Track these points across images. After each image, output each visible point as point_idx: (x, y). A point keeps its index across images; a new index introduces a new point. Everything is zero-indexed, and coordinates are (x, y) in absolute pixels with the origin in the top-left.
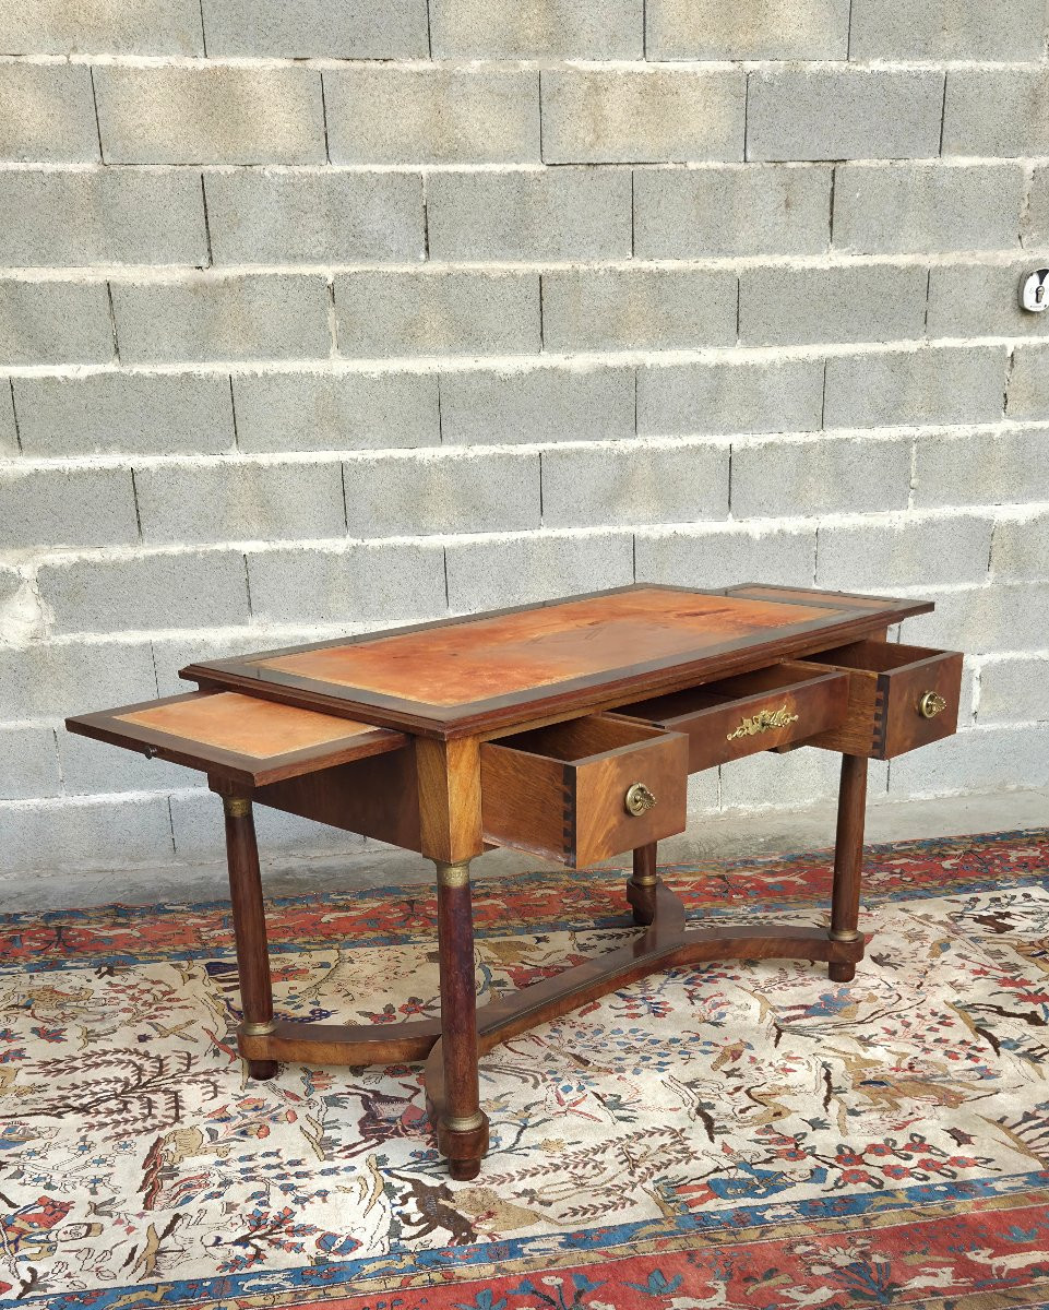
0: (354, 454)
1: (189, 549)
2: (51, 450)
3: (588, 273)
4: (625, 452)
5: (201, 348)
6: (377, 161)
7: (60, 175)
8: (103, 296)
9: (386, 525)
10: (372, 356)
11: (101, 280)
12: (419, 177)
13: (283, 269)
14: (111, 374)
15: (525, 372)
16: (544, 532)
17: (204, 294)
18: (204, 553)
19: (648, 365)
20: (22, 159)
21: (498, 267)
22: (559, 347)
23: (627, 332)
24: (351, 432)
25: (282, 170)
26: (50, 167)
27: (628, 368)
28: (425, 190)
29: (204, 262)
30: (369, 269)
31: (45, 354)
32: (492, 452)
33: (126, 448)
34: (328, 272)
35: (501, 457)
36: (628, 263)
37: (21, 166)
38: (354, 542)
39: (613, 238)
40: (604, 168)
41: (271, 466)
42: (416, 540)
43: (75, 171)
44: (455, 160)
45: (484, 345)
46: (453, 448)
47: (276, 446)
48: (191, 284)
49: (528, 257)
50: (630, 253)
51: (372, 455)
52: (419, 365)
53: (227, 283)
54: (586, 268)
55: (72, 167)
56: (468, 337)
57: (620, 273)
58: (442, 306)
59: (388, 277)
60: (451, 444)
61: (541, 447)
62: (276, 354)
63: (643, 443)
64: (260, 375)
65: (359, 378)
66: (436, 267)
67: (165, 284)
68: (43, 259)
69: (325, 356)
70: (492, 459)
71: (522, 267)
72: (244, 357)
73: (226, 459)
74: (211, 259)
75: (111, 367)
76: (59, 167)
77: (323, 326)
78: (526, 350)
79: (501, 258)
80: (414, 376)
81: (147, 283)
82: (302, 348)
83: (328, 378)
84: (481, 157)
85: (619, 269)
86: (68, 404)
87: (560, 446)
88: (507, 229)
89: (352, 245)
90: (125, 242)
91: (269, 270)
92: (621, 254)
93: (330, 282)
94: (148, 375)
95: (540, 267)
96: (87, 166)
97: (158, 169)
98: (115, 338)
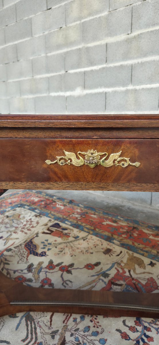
2: (90, 88)
5: (126, 57)
7: (100, 17)
8: (105, 47)
11: (105, 43)
13: (151, 29)
17: (128, 41)
20: (93, 16)
26: (98, 16)
29: (129, 32)
31: (92, 64)
33: (105, 87)
37: (93, 18)
41: (139, 89)
48: (125, 40)
53: (135, 37)
55: (103, 15)
62: (145, 55)
64: (140, 63)
67: (119, 41)
68: (94, 40)
72: (136, 58)
73: (128, 88)
74: (131, 32)
75: (104, 66)
76: (100, 15)
81: (115, 41)
82: (152, 53)
90: (111, 32)
91: (147, 30)
94: (112, 66)
96: (105, 13)
97: (122, 9)
98: (106, 58)
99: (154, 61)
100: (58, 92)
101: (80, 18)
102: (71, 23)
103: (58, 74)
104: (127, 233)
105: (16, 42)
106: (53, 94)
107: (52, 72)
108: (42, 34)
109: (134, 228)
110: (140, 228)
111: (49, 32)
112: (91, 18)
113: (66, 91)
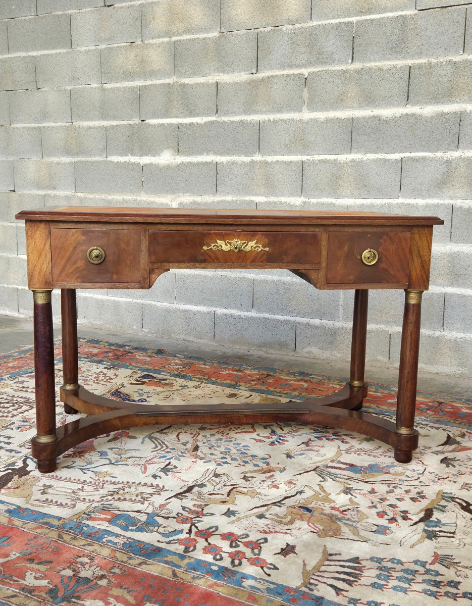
0: (309, 157)
1: (234, 199)
2: (189, 154)
3: (437, 64)
4: (451, 158)
5: (249, 109)
6: (333, 18)
7: (204, 39)
8: (214, 88)
9: (320, 192)
10: (322, 110)
11: (215, 81)
12: (352, 23)
13: (286, 72)
14: (213, 121)
15: (397, 116)
16: (401, 200)
17: (253, 85)
18: (240, 201)
19: (468, 111)
20: (193, 34)
21: (387, 64)
22: (417, 103)
23: (457, 94)
24: (308, 146)
25: (290, 27)
26: (202, 36)
27: (456, 113)
28: (354, 29)
29: (254, 71)
30: (324, 69)
31: (192, 114)
32: (376, 158)
33: (216, 153)
34: (305, 71)
35: (381, 160)
36: (460, 57)
37: (192, 37)
38: (305, 200)
39: (452, 44)
40: (450, 8)
41: (272, 162)
42: (334, 201)
43: (210, 37)
44: (371, 13)
45: (377, 104)
46: (356, 155)
47: (275, 153)
48: (248, 81)
49: (404, 58)
50: (462, 52)
51: (317, 158)
52: (344, 114)
53: (263, 80)
54: (435, 61)
55: (210, 35)
56: (369, 100)
57: (455, 63)
58: (357, 85)
59: (333, 72)
60: (356, 153)
61: (402, 155)
62: (280, 111)
63: (462, 154)
64: (272, 120)
65: (315, 120)
66: (357, 65)
67: (238, 81)
68: (195, 74)
69: (300, 111)
70: (375, 161)
71: (400, 63)
72: (266, 112)
73: (254, 158)
74: (257, 70)
75: (214, 118)
76: (205, 35)
77: (301, 97)
78: (398, 105)
79: (390, 59)
80: (341, 119)
81: (231, 81)
82: (290, 107)
83: (301, 121)
84: (384, 10)
85: (455, 60)
86: (197, 134)
87: (413, 155)
88: (394, 44)
89: (318, 59)
90: (225, 65)
91: (280, 73)
92: (457, 52)
93: (306, 77)
94: (227, 121)
95: (410, 62)
96: (215, 34)
97: (241, 32)
98: (217, 106)
99: (293, 120)
100: (127, 155)
101: (169, 34)
102: (153, 38)
103: (125, 122)
104: (258, 379)
105: (35, 53)
106: (115, 159)
107: (114, 118)
108: (93, 48)
109: (268, 375)
110: (277, 375)
111: (108, 46)
112: (189, 37)
113: (141, 156)
